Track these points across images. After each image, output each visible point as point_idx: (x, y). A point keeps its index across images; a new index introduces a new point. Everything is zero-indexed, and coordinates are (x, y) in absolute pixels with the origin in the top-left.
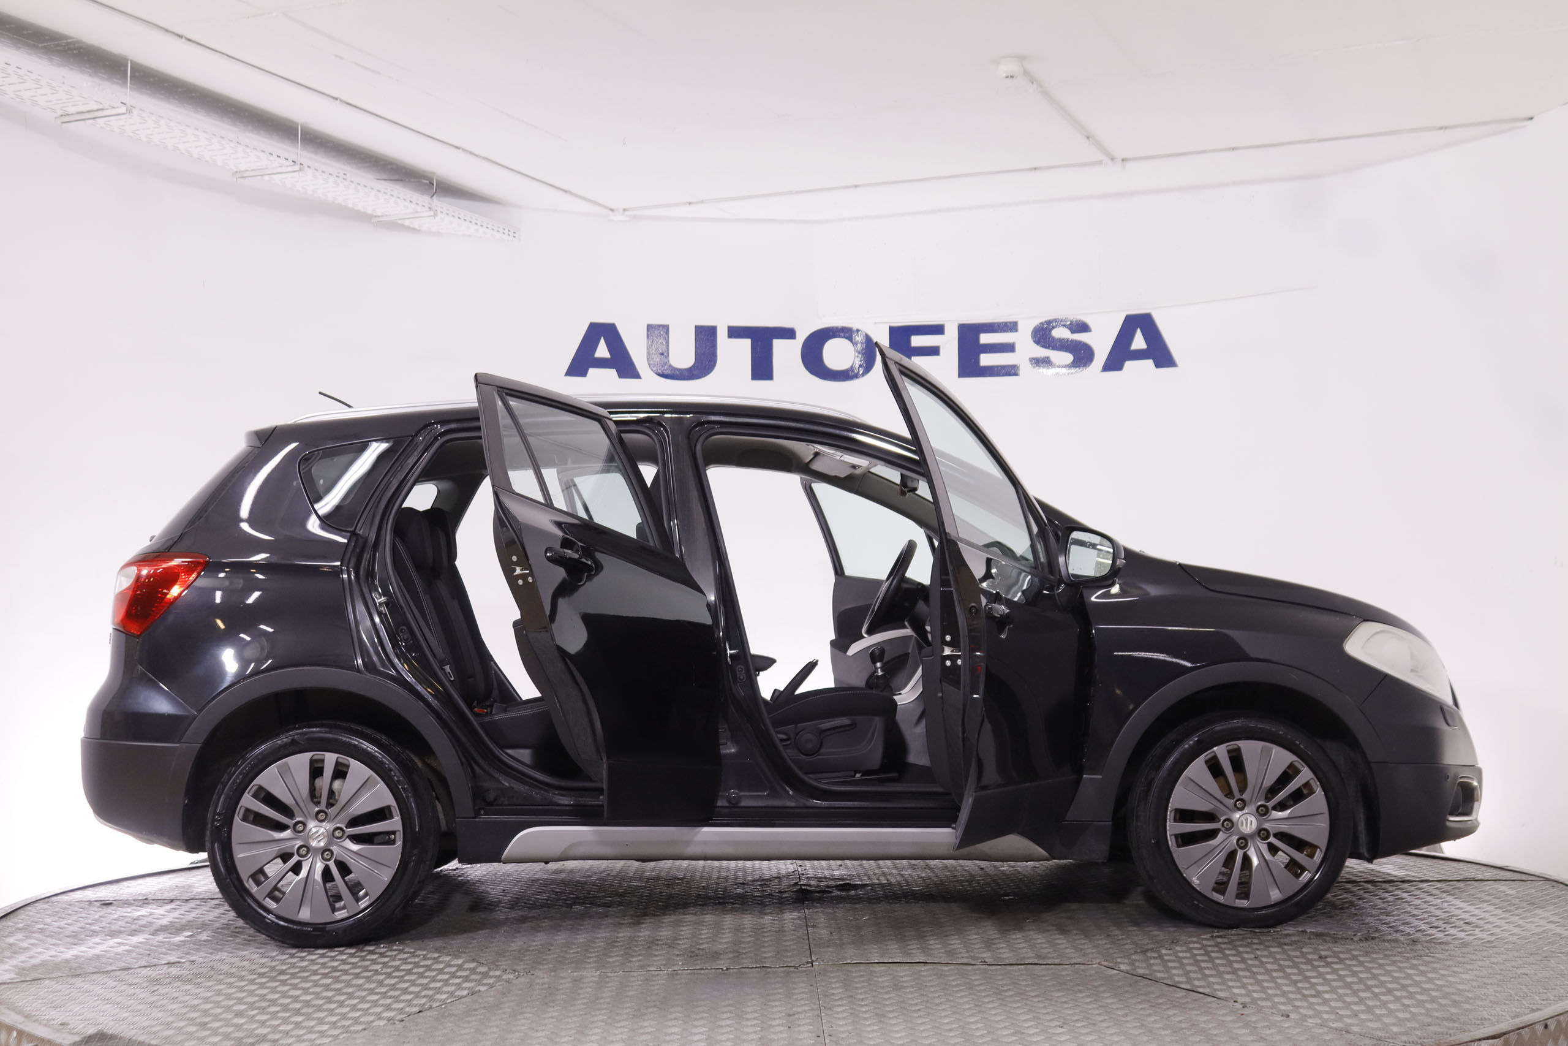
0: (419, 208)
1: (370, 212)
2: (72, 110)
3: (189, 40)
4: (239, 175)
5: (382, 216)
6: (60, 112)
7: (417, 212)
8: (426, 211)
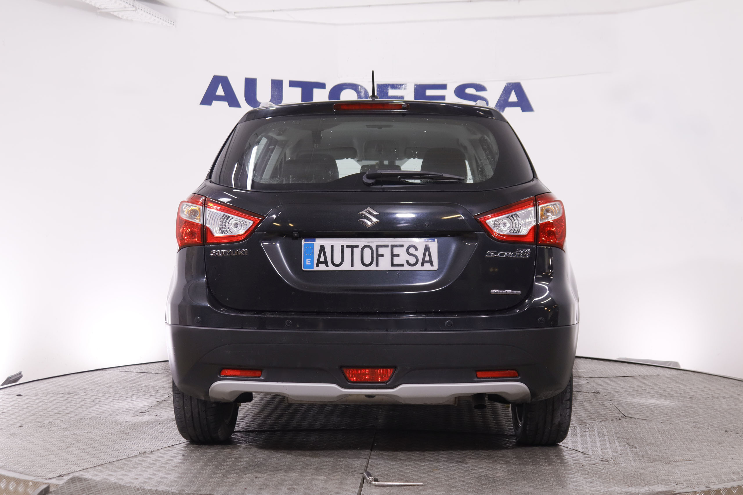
0: (127, 6)
1: (97, 6)
5: (104, 9)
8: (131, 8)
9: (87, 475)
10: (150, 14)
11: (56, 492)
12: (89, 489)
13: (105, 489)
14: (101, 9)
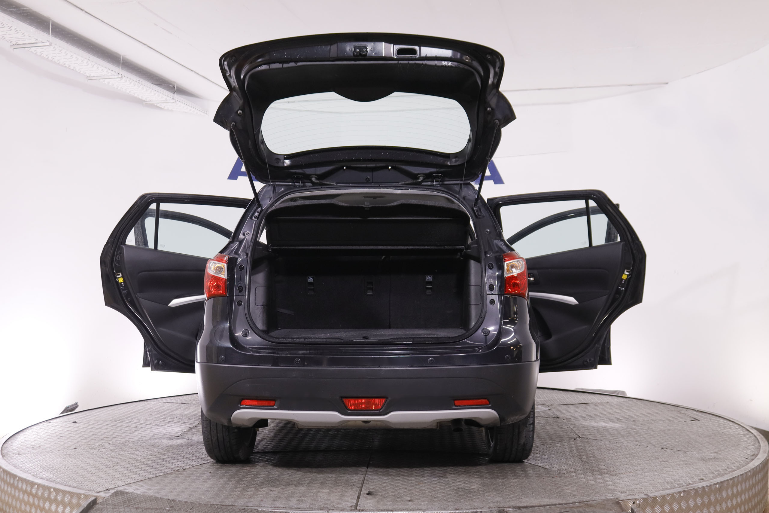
0: (168, 98)
1: (144, 99)
2: (21, 42)
3: (86, 12)
4: (89, 78)
5: (149, 101)
6: (14, 43)
7: (167, 100)
8: (171, 100)
9: (130, 490)
10: (187, 105)
11: (102, 503)
12: (129, 501)
13: (143, 501)
14: (147, 101)
